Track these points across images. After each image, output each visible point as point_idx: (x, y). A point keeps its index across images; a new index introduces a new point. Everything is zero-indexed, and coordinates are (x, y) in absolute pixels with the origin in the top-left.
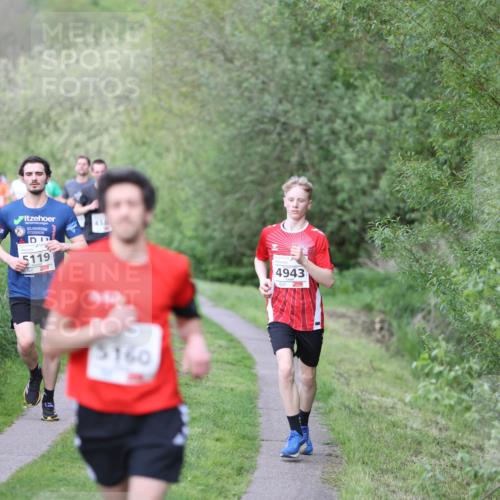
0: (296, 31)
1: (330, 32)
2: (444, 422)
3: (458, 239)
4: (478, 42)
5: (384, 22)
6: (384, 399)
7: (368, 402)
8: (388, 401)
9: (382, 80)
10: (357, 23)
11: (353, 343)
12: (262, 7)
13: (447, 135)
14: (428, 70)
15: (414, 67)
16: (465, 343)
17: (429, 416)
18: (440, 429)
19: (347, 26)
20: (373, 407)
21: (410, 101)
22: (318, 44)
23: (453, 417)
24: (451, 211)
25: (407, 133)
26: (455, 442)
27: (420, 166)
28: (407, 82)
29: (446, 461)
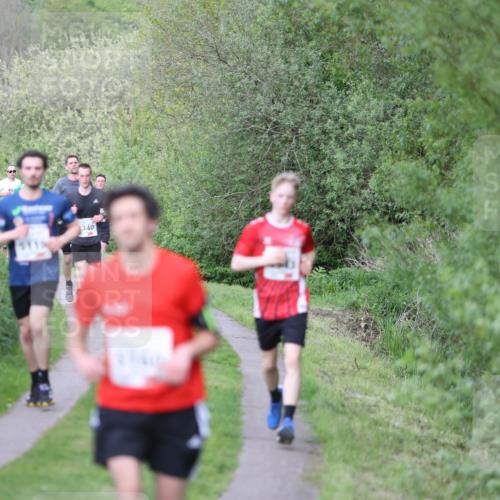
0: (290, 31)
1: (323, 33)
2: (426, 421)
3: (445, 238)
4: (470, 42)
5: (377, 22)
6: (368, 397)
7: (352, 401)
8: (371, 400)
9: (374, 80)
10: (351, 23)
11: (337, 341)
12: (257, 7)
13: (437, 135)
14: (420, 71)
15: (406, 67)
16: (449, 341)
17: (412, 414)
18: (422, 428)
19: (341, 27)
20: (356, 404)
21: (401, 101)
22: (311, 44)
23: (435, 416)
24: (439, 210)
25: (397, 132)
26: (436, 441)
27: (410, 165)
28: (399, 82)
29: (426, 459)
